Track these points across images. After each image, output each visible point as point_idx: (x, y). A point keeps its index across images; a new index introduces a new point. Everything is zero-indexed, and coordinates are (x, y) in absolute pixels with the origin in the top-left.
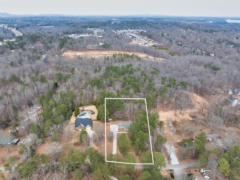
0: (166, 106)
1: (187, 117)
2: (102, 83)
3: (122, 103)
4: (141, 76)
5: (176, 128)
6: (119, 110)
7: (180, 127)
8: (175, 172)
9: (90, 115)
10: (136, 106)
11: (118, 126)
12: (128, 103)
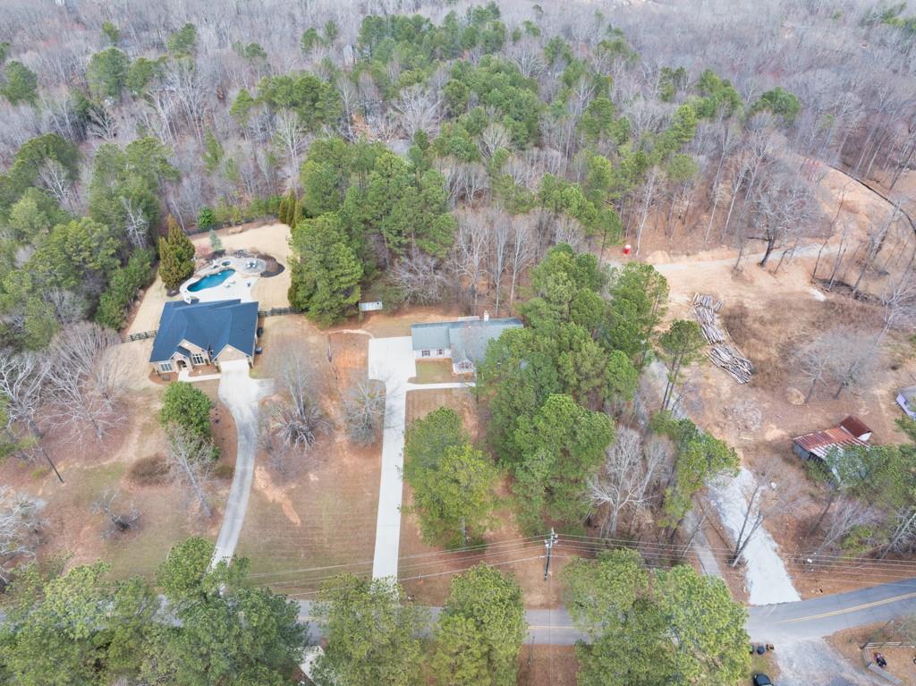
0: (683, 223)
1: (796, 283)
2: (330, 95)
3: (442, 210)
4: (548, 62)
5: (748, 348)
6: (422, 251)
7: (767, 343)
8: (780, 664)
9: (254, 279)
10: (524, 226)
11: (415, 348)
12: (474, 207)
